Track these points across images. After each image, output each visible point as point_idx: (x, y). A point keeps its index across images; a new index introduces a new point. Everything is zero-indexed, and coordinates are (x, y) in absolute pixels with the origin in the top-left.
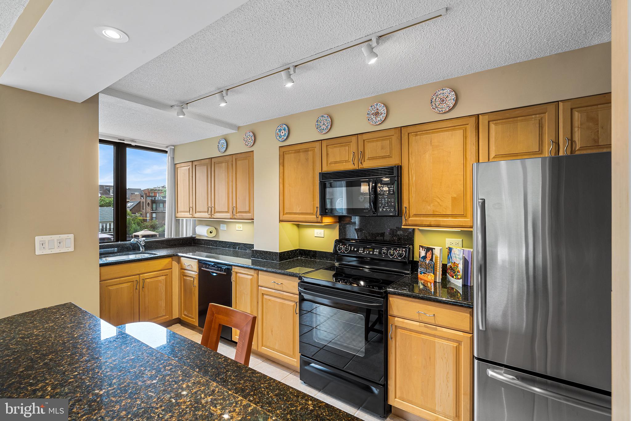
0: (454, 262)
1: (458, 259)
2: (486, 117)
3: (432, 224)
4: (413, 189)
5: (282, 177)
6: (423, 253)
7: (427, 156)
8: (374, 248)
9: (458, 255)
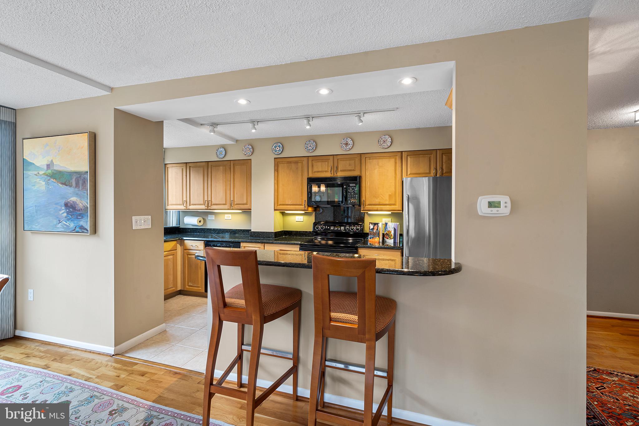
0: (389, 231)
1: (391, 228)
2: (406, 153)
3: (378, 209)
4: (368, 190)
5: (277, 179)
6: (372, 227)
7: (376, 171)
8: (341, 226)
9: (391, 226)
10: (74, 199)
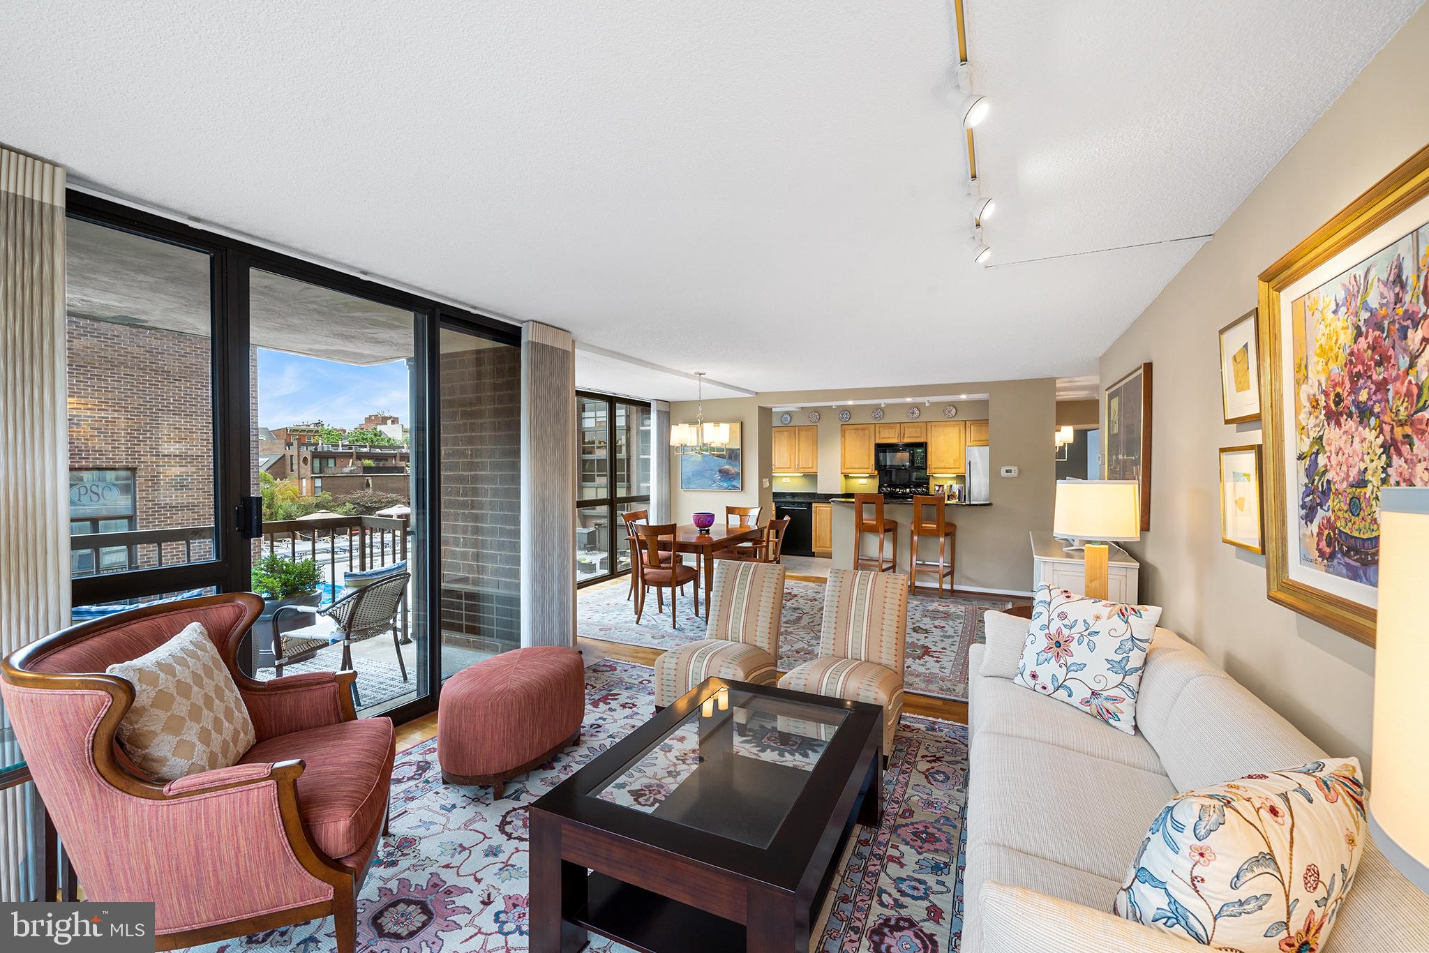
2: (969, 422)
3: (944, 472)
4: (933, 455)
5: (844, 444)
6: (937, 488)
7: (941, 438)
8: (906, 488)
9: (956, 488)
10: (727, 467)
